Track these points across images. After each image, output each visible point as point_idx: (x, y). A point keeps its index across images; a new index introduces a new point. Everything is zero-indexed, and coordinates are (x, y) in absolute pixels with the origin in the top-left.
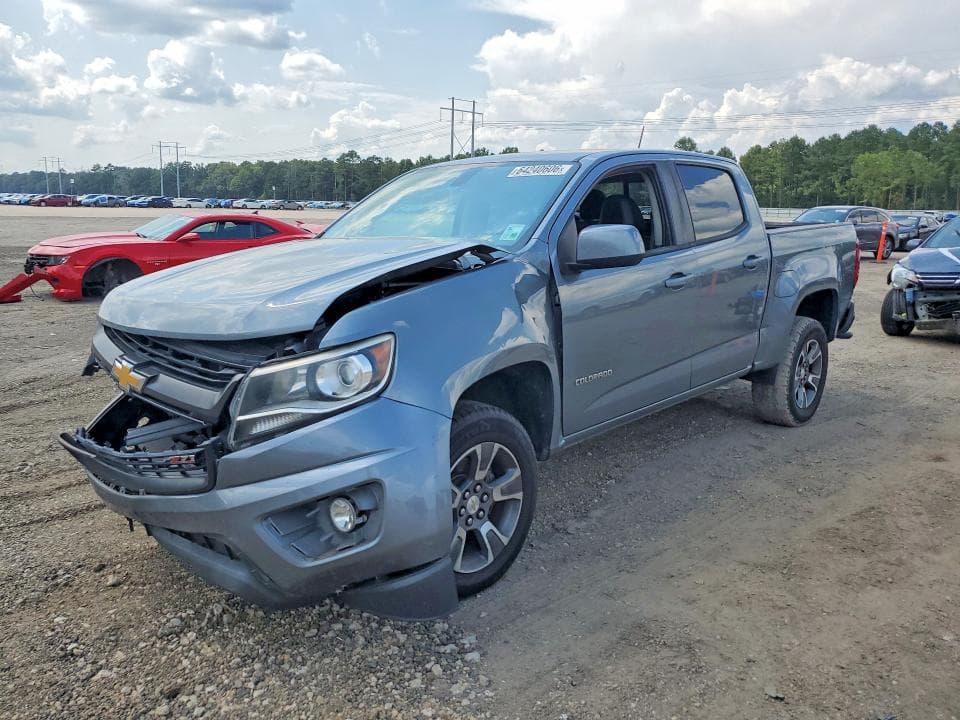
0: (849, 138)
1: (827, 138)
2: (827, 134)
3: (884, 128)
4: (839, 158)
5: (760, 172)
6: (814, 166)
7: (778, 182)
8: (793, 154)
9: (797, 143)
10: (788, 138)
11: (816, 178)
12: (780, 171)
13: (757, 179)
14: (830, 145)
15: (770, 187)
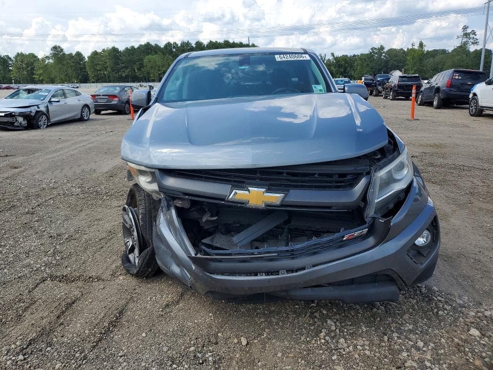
0: (139, 48)
1: (129, 48)
2: (129, 46)
3: (153, 44)
4: (136, 58)
5: (99, 64)
6: (125, 62)
7: (109, 69)
8: (114, 55)
9: (115, 50)
10: (110, 47)
11: (126, 67)
12: (109, 63)
13: (98, 68)
14: (131, 51)
15: (105, 73)
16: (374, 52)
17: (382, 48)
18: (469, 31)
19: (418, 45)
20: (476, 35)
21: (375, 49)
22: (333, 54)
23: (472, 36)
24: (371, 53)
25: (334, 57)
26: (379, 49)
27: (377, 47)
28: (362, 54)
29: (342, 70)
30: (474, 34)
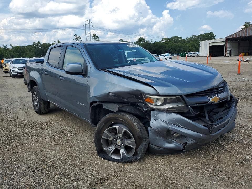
16: (35, 45)
17: (39, 43)
18: (77, 37)
19: (58, 42)
20: (81, 39)
21: (36, 43)
22: (11, 45)
23: (79, 39)
24: (33, 45)
25: (12, 47)
26: (37, 43)
27: (36, 42)
28: (28, 46)
29: (19, 54)
30: (80, 38)
